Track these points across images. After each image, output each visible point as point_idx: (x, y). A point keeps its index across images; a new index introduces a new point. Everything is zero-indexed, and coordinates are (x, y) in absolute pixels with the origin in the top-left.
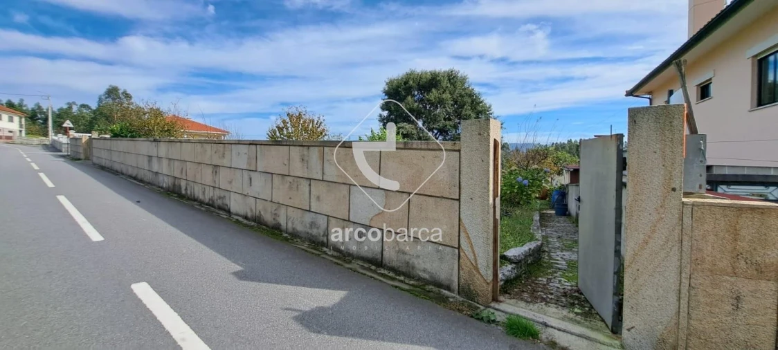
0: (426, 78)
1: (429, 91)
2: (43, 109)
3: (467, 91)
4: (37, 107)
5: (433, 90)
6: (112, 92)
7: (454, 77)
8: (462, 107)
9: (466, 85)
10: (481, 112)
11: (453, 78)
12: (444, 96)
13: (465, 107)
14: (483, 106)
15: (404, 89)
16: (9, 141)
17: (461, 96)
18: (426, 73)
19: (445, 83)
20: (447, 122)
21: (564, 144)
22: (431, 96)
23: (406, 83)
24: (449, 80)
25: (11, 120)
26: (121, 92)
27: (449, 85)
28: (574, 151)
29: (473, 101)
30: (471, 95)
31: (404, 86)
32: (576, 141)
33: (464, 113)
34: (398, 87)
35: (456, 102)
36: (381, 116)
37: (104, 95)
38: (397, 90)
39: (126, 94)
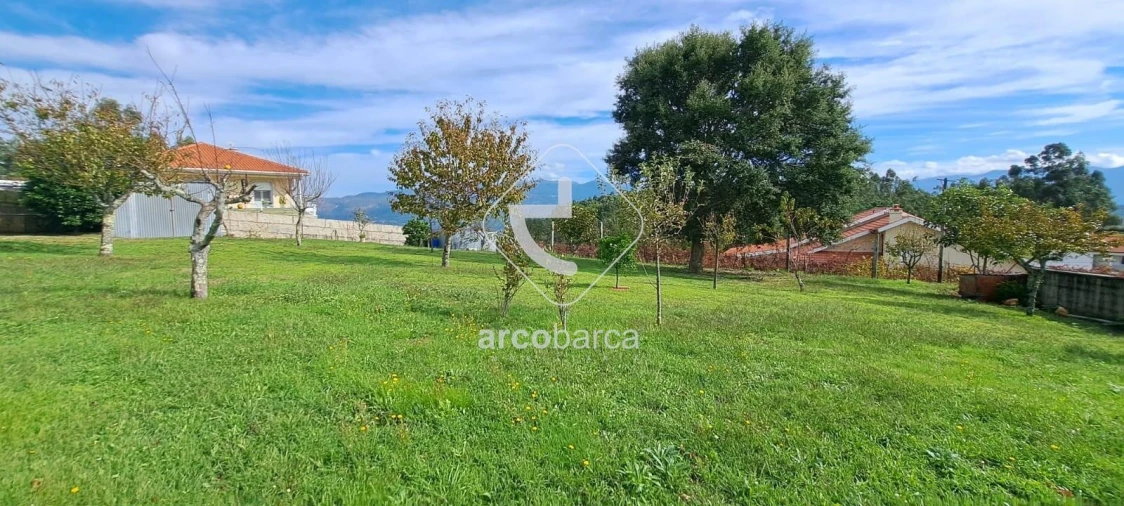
39: (132, 113)
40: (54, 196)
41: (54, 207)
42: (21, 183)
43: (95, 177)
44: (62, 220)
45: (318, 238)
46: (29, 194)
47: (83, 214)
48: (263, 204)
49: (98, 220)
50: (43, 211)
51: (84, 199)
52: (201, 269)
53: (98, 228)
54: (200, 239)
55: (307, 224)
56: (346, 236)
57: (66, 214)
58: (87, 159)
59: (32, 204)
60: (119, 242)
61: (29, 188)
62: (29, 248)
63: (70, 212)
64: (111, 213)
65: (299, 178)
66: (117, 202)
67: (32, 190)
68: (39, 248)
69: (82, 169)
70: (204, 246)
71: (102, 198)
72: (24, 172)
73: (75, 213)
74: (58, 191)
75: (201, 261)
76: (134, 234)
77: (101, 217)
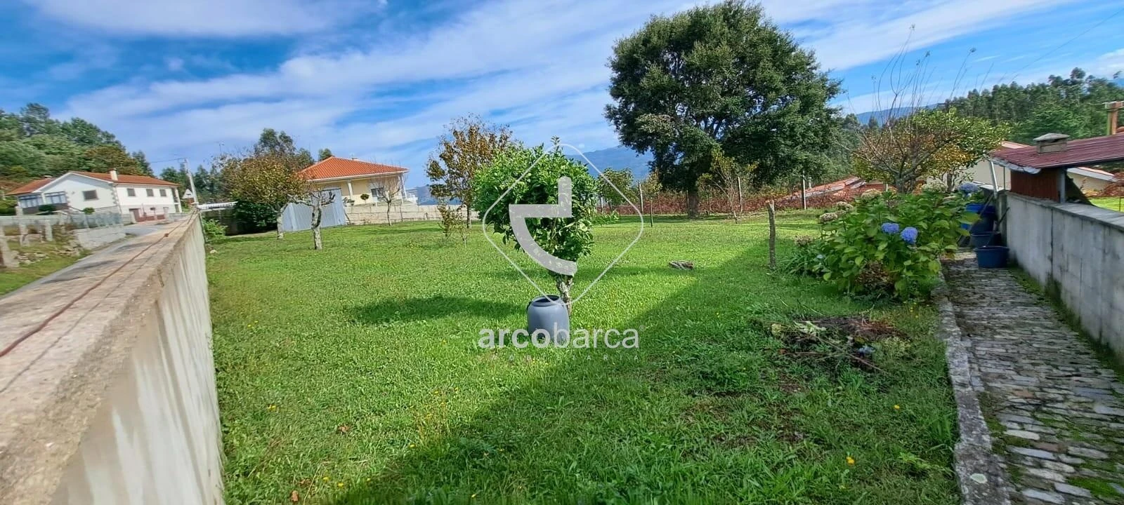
0: (682, 25)
1: (689, 48)
2: (207, 173)
3: (763, 34)
4: (200, 172)
5: (697, 44)
6: (268, 138)
7: (736, 12)
8: (755, 65)
9: (761, 23)
10: (793, 69)
11: (733, 16)
12: (718, 51)
13: (761, 64)
14: (796, 56)
15: (643, 54)
16: (161, 221)
17: (753, 45)
18: (682, 17)
19: (719, 27)
20: (728, 100)
21: (962, 100)
22: (693, 58)
23: (646, 41)
24: (726, 19)
25: (163, 194)
26: (278, 135)
27: (726, 29)
28: (983, 109)
29: (775, 52)
30: (772, 40)
31: (643, 48)
32: (985, 92)
33: (759, 75)
34: (633, 51)
35: (742, 59)
36: (609, 108)
37: (260, 143)
38: (632, 58)
39: (285, 137)
40: (250, 209)
41: (251, 216)
42: (233, 203)
43: (270, 197)
44: (256, 223)
45: (415, 220)
46: (239, 210)
47: (266, 219)
48: (378, 198)
49: (274, 222)
50: (246, 219)
51: (266, 209)
52: (318, 236)
53: (274, 227)
54: (315, 222)
55: (406, 211)
56: (435, 216)
57: (258, 220)
58: (265, 187)
59: (241, 216)
60: (286, 234)
61: (237, 206)
62: (246, 239)
63: (259, 219)
64: (280, 216)
65: (401, 174)
66: (282, 209)
67: (239, 207)
68: (250, 239)
69: (264, 194)
70: (317, 226)
71: (274, 207)
72: (235, 199)
73: (262, 219)
74: (252, 206)
75: (317, 233)
76: (295, 229)
77: (276, 220)
